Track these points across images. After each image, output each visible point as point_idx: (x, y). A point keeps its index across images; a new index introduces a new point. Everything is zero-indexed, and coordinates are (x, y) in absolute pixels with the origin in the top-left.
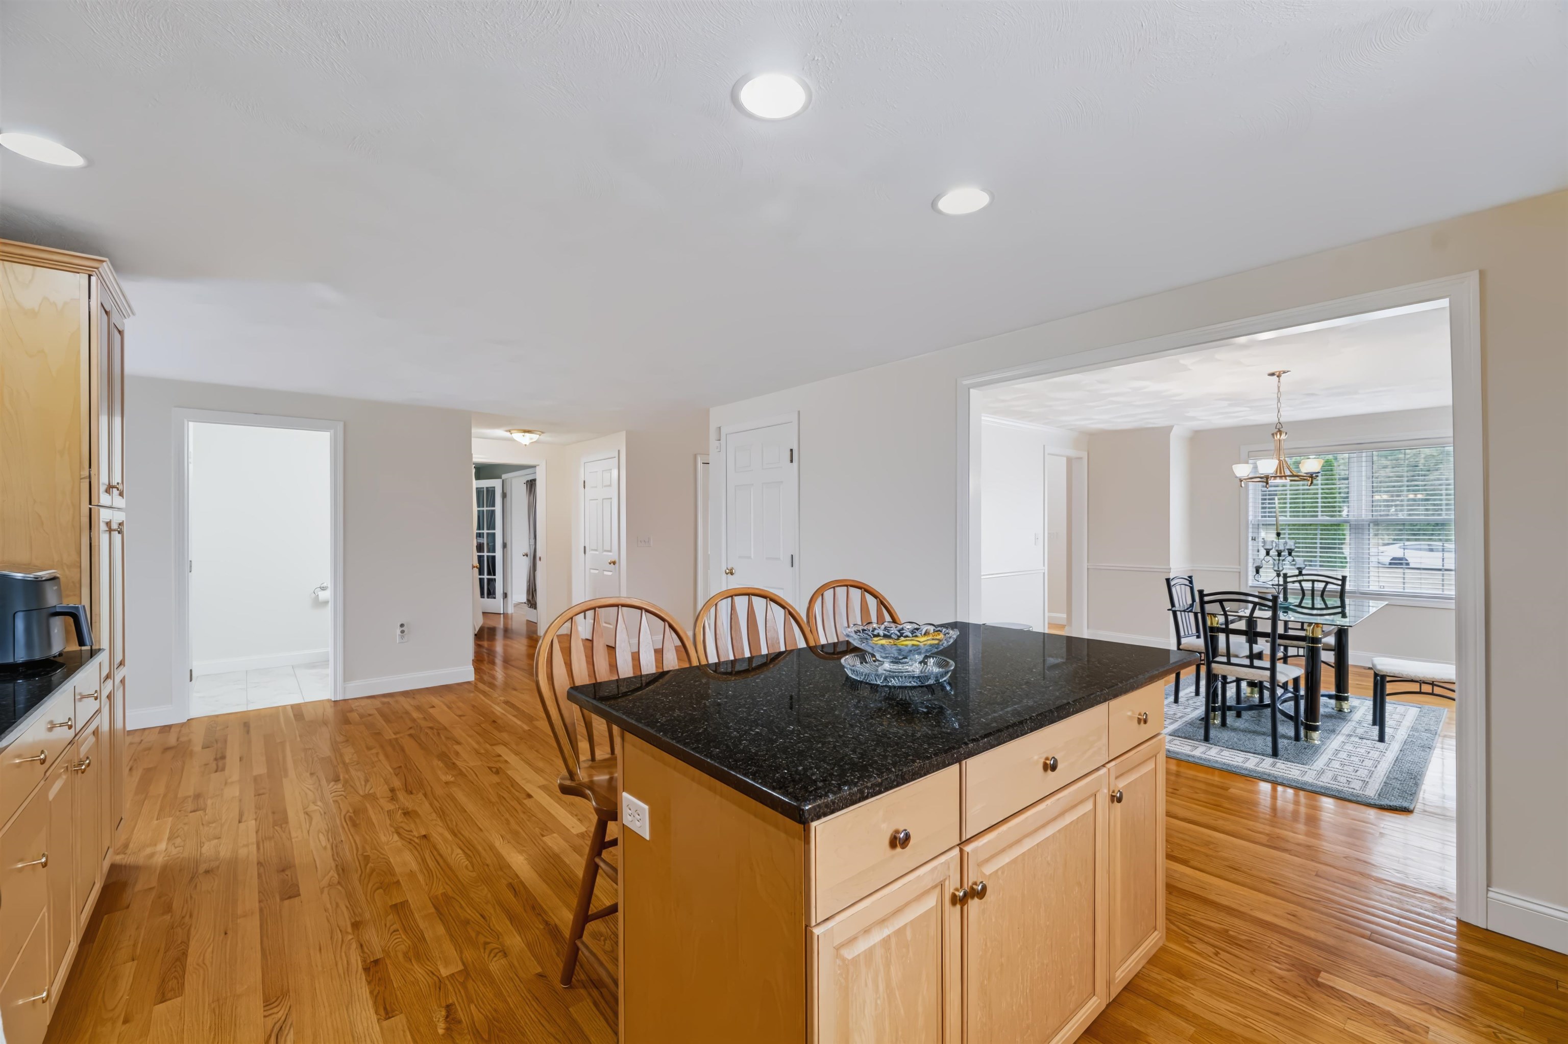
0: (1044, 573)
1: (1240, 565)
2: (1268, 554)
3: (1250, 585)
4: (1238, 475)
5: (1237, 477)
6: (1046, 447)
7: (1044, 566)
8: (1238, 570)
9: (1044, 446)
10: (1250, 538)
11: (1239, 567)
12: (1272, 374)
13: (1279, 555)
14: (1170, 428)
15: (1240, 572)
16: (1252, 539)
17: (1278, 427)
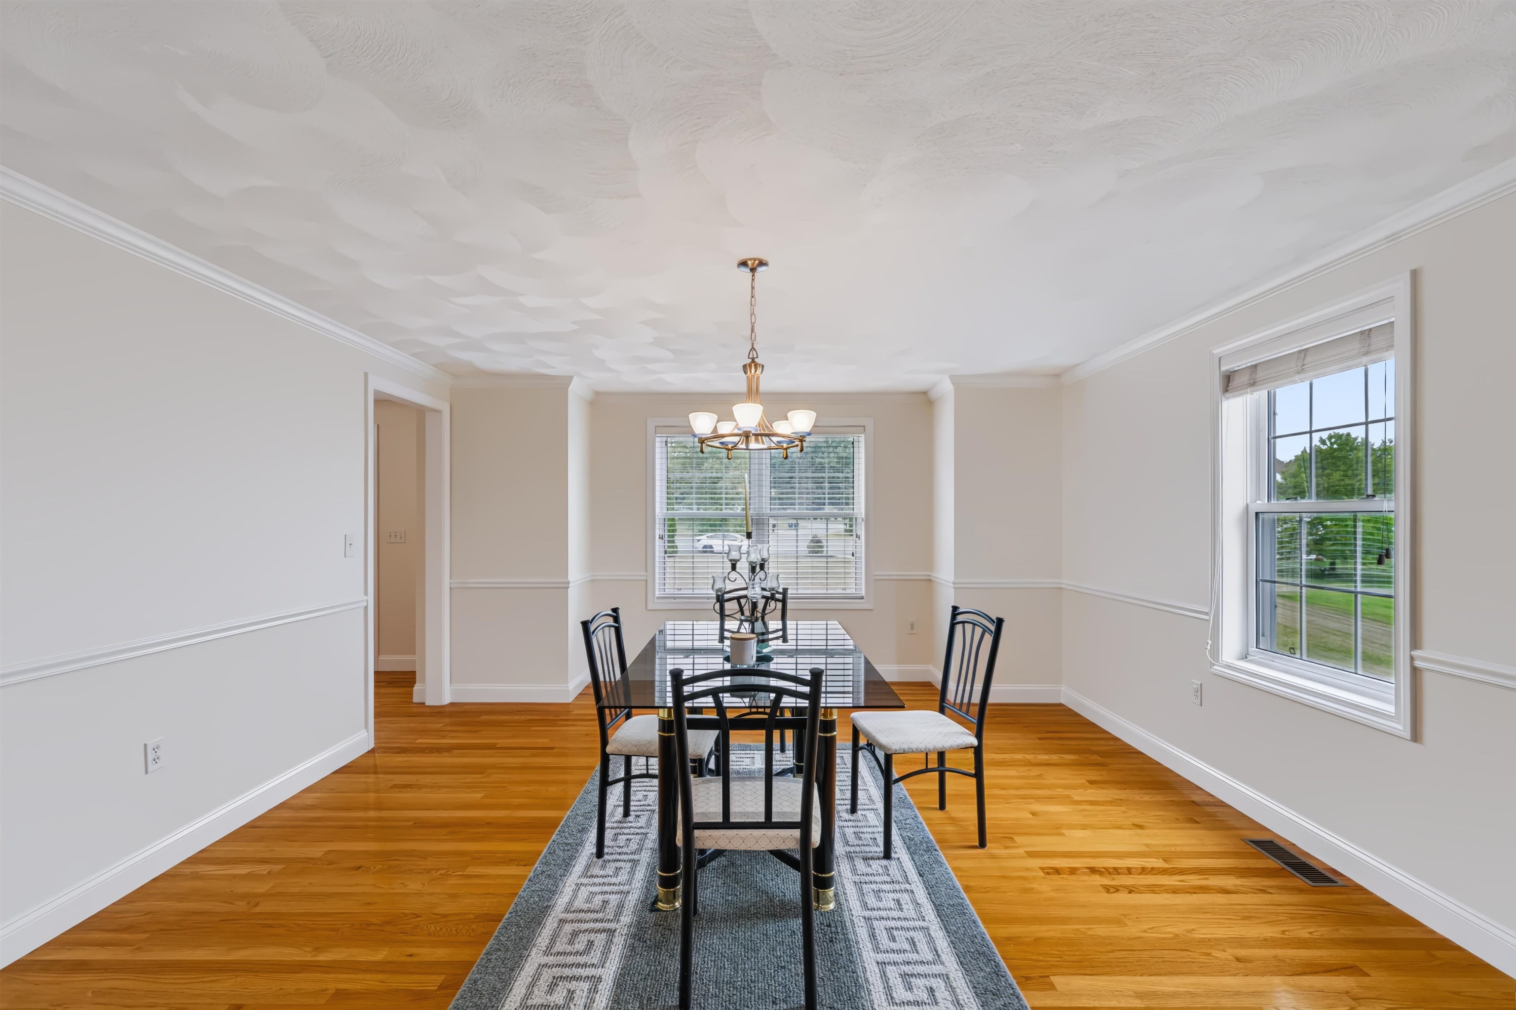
0: (366, 608)
1: (646, 571)
2: (734, 567)
3: (657, 596)
4: (697, 432)
5: (695, 436)
6: (370, 376)
7: (366, 593)
8: (645, 578)
9: (366, 375)
10: (657, 537)
11: (645, 574)
12: (744, 264)
13: (753, 570)
14: (569, 379)
15: (646, 581)
16: (660, 538)
17: (751, 356)
